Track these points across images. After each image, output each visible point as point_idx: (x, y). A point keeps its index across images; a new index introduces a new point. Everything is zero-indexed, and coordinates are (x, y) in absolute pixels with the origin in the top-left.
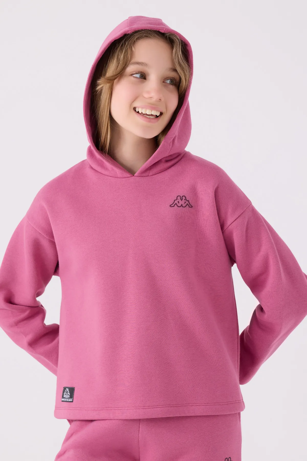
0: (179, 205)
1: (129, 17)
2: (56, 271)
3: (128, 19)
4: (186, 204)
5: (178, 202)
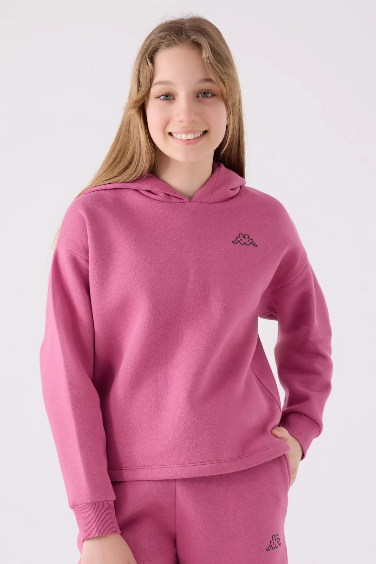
0: (242, 243)
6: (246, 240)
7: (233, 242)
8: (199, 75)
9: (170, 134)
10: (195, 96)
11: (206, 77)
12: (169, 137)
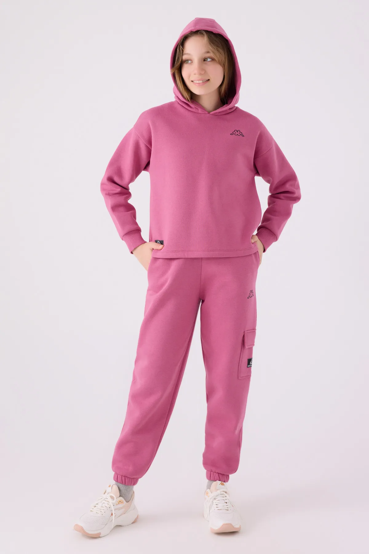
0: (236, 134)
1: (195, 18)
2: (147, 167)
3: (194, 20)
4: (240, 134)
5: (236, 133)
6: (238, 133)
7: (231, 134)
8: (204, 50)
9: (192, 81)
10: (203, 60)
11: (207, 51)
12: (192, 83)
